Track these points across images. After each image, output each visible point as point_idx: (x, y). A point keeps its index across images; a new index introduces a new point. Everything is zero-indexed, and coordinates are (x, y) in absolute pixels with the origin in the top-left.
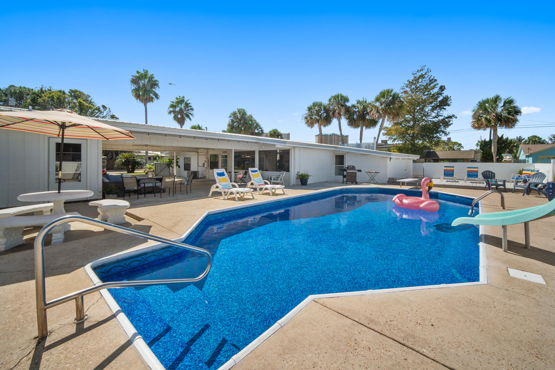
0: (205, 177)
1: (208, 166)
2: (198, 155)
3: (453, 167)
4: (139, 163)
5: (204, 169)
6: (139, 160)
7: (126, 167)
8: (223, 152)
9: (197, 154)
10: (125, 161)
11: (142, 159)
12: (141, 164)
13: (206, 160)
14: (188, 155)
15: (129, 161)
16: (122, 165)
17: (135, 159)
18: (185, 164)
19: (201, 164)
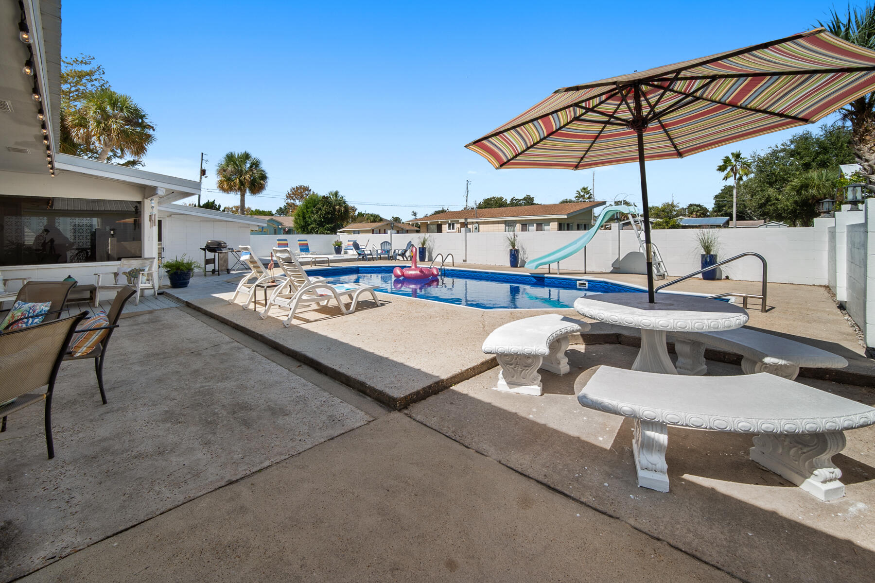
3: (286, 240)
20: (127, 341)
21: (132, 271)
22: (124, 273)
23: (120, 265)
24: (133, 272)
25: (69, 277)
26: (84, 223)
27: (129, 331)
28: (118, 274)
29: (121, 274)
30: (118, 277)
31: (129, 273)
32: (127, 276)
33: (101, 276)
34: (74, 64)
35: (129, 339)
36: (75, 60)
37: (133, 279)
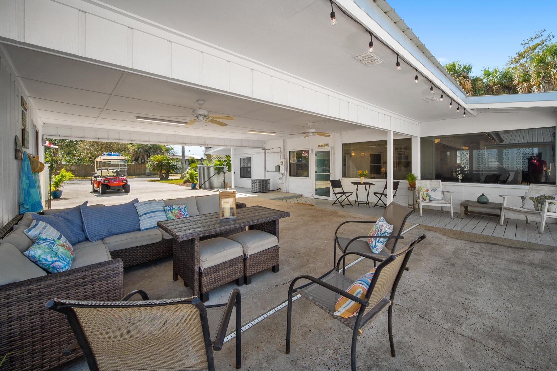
0: (280, 189)
1: (287, 170)
2: (265, 153)
4: (174, 168)
5: (277, 175)
6: (174, 163)
7: (158, 173)
8: (319, 146)
9: (263, 151)
10: (158, 165)
11: (177, 162)
12: (176, 169)
13: (283, 160)
14: (247, 153)
15: (162, 165)
16: (153, 170)
17: (169, 163)
18: (241, 168)
19: (271, 167)
20: (489, 285)
21: (540, 197)
22: (531, 198)
23: (529, 189)
24: (541, 199)
25: (483, 195)
26: (527, 152)
27: (504, 270)
28: (525, 198)
29: (527, 198)
30: (525, 201)
31: (536, 199)
32: (534, 202)
33: (506, 198)
34: (530, 42)
35: (493, 283)
36: (530, 39)
37: (540, 205)
